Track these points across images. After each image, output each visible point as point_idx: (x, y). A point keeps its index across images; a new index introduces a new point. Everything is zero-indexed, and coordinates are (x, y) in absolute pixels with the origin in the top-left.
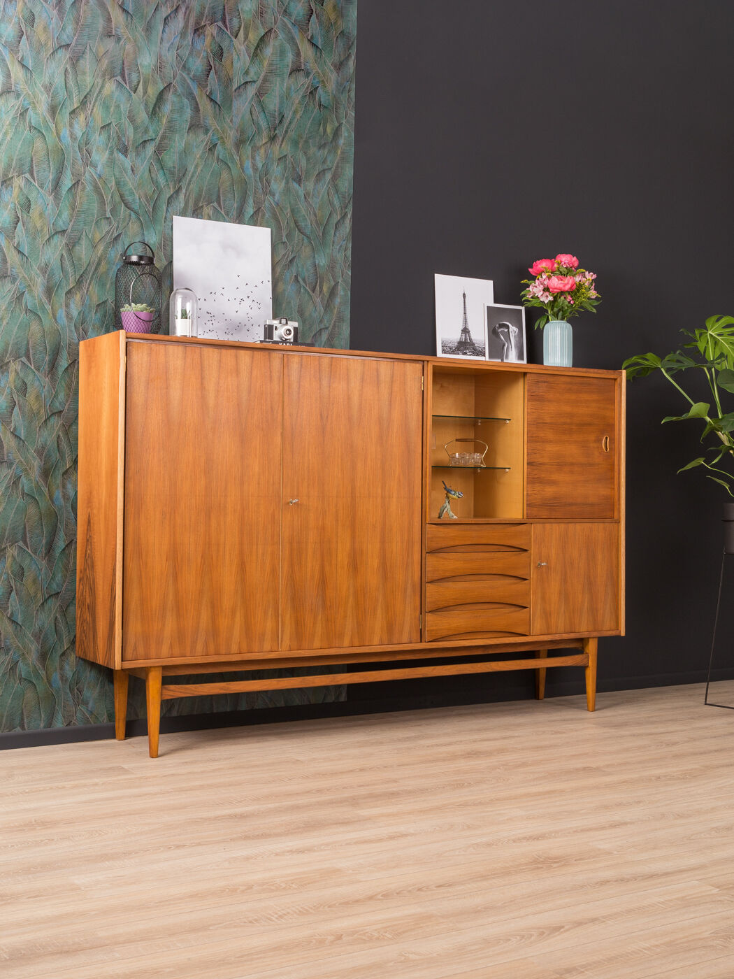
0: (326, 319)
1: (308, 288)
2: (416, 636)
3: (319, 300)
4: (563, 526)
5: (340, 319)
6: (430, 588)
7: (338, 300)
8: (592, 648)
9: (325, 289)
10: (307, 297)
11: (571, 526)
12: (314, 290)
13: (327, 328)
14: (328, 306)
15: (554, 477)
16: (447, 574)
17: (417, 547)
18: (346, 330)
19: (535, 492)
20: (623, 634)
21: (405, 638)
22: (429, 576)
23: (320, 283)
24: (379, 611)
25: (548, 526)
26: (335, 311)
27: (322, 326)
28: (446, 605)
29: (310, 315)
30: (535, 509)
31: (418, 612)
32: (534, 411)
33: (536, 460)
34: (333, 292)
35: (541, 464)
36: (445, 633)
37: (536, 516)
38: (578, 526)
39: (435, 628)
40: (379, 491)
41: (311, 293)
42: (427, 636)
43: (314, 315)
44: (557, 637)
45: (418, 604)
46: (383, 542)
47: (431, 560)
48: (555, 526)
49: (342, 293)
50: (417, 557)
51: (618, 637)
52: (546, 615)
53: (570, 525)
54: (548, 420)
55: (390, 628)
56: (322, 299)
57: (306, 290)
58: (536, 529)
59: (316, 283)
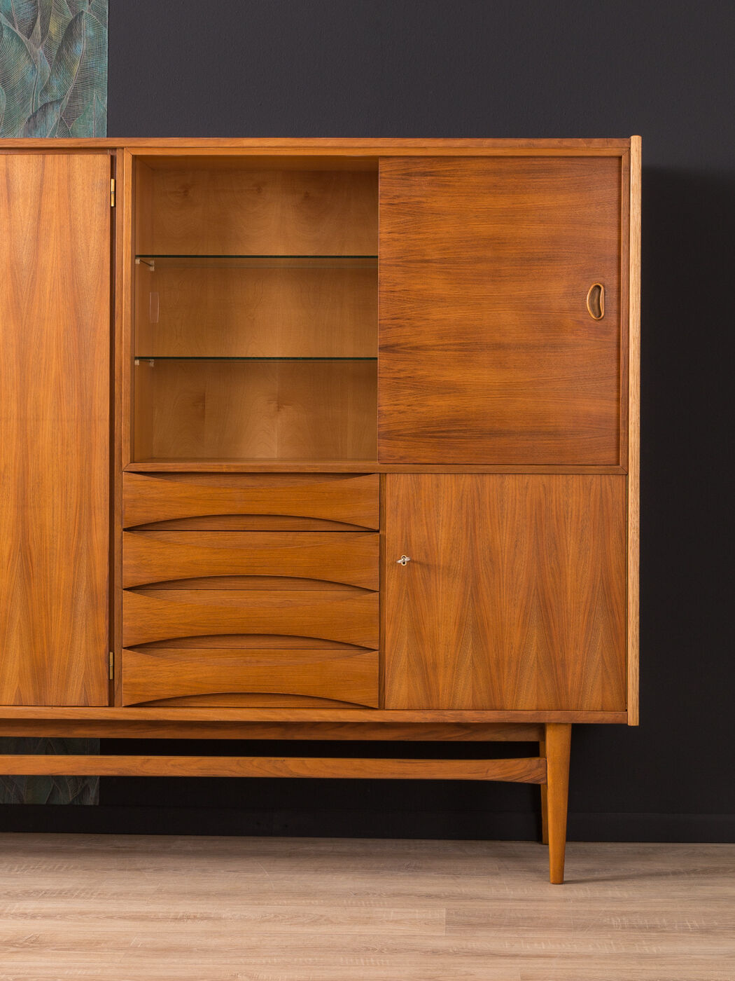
0: (55, 83)
1: (17, 31)
2: (100, 693)
3: (40, 50)
4: (467, 481)
5: (86, 81)
6: (130, 602)
7: (81, 47)
8: (556, 745)
9: (53, 28)
10: (14, 47)
11: (491, 481)
12: (29, 33)
13: (59, 101)
14: (60, 59)
15: (454, 375)
16: (171, 575)
17: (101, 518)
18: (98, 103)
19: (402, 408)
20: (633, 719)
21: (74, 695)
22: (129, 575)
23: (43, 18)
24: (14, 640)
25: (427, 480)
26: (76, 68)
27: (48, 99)
28: (174, 636)
29: (23, 80)
30: (400, 443)
31: (104, 645)
32: (396, 236)
33: (402, 341)
34: (70, 32)
35: (417, 348)
36: (166, 693)
37: (401, 458)
38: (510, 482)
39: (142, 680)
40: (14, 407)
41: (24, 38)
42: (124, 696)
43: (31, 79)
44: (450, 717)
45: (104, 631)
46: (23, 504)
47: (132, 545)
48: (447, 480)
49: (91, 33)
50: (100, 536)
51: (623, 728)
52: (425, 669)
53: (487, 478)
54: (436, 256)
55: (39, 674)
56: (48, 49)
57: (13, 34)
58: (399, 486)
59: (35, 20)
